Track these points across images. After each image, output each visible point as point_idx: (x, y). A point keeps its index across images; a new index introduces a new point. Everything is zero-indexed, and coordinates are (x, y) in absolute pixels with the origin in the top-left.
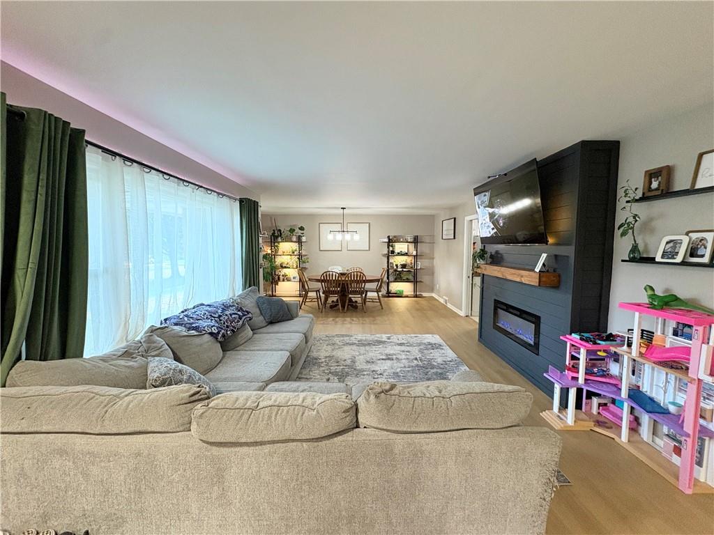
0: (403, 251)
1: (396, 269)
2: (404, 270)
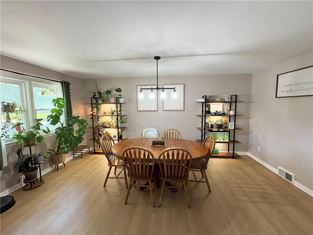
0: (218, 111)
1: (212, 129)
2: (220, 130)
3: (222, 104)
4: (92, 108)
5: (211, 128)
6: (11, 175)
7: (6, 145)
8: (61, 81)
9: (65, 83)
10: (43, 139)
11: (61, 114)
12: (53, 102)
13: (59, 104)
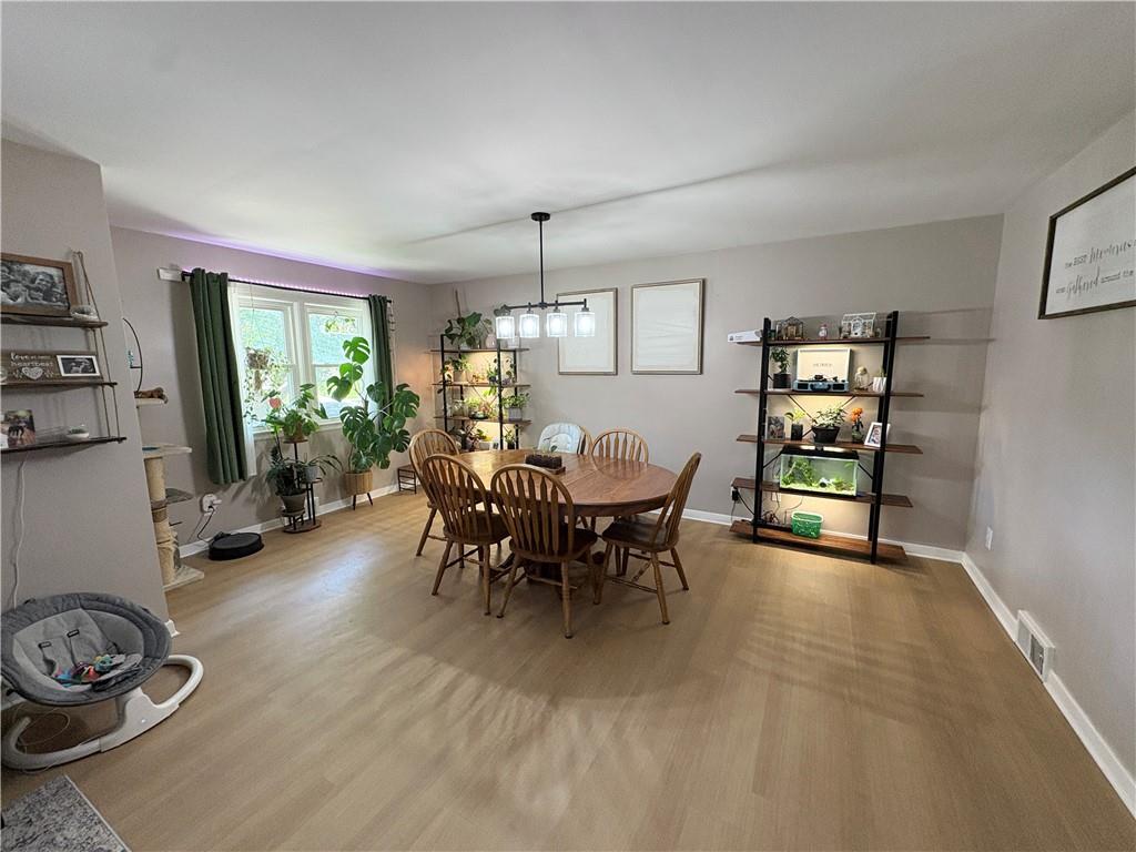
0: (829, 376)
1: (797, 442)
2: (826, 449)
3: (848, 348)
4: (444, 363)
5: (792, 439)
6: (266, 498)
7: (255, 435)
8: (367, 296)
9: (375, 302)
10: (314, 430)
11: (358, 376)
12: (345, 347)
13: (357, 351)
